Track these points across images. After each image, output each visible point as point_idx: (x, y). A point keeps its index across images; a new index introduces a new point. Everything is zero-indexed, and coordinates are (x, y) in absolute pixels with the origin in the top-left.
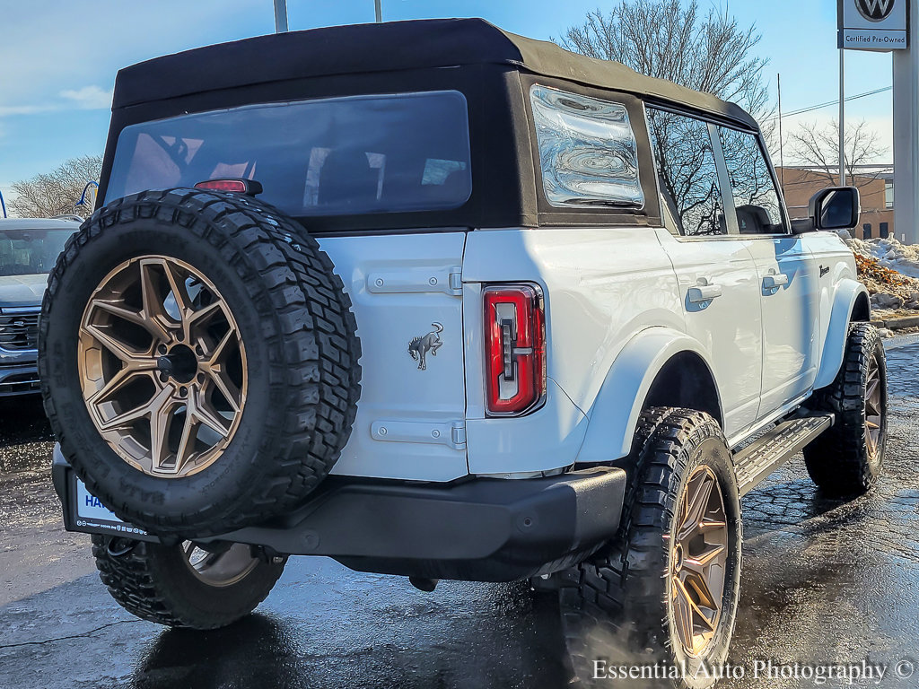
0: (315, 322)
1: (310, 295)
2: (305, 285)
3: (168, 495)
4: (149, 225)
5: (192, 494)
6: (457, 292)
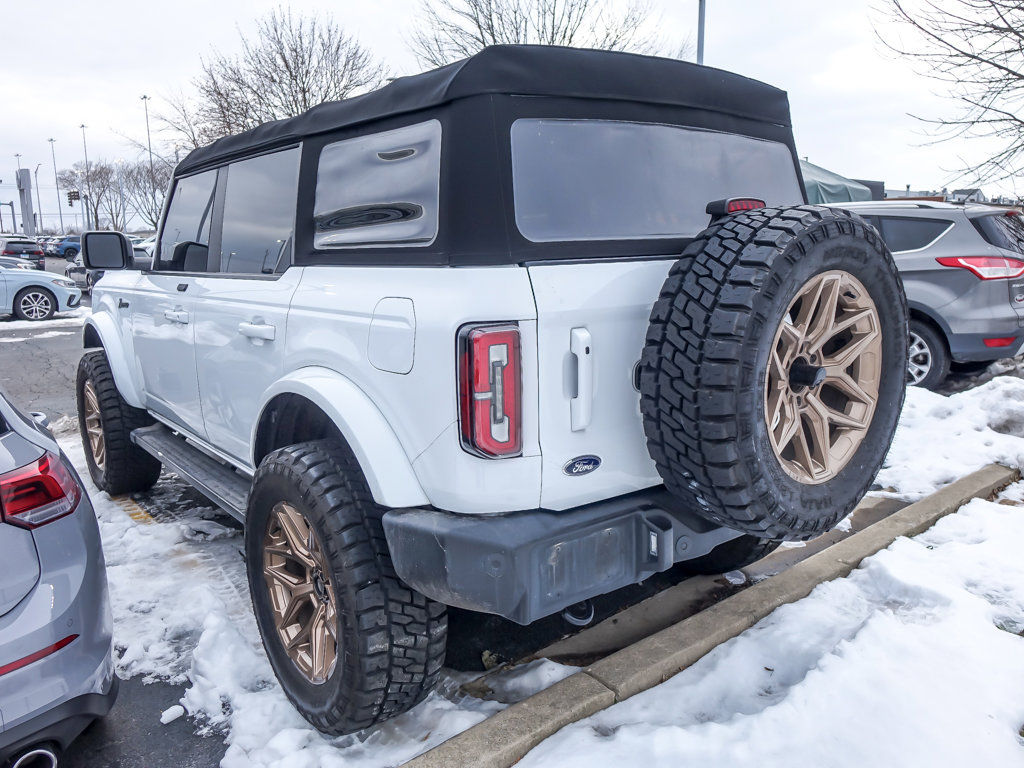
4: (850, 241)
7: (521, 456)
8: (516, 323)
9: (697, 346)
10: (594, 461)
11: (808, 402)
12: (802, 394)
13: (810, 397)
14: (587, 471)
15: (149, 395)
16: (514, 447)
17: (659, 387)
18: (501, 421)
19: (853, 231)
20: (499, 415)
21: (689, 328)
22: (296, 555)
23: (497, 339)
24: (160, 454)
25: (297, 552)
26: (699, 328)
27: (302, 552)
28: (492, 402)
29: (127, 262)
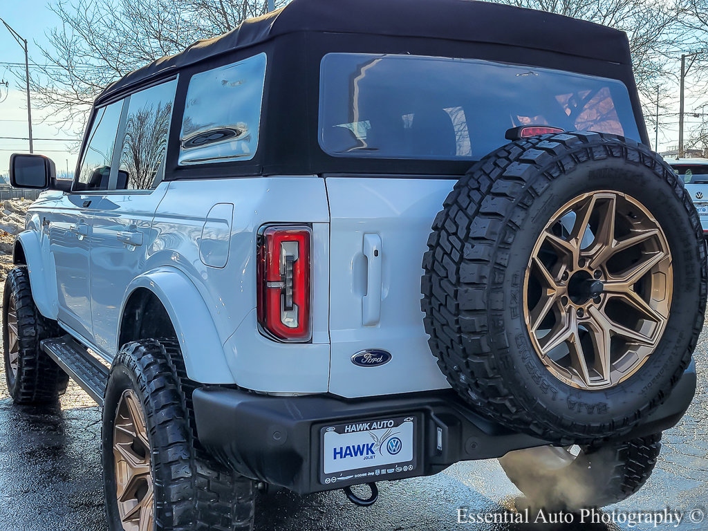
3: (610, 404)
4: (619, 163)
5: (632, 398)
7: (310, 342)
8: (310, 225)
9: (458, 249)
10: (384, 356)
11: (591, 315)
12: (585, 307)
13: (593, 310)
14: (375, 364)
15: (61, 307)
16: (303, 332)
17: (431, 287)
18: (291, 309)
19: (624, 155)
20: (290, 303)
21: (455, 234)
22: (139, 438)
23: (289, 238)
24: (59, 359)
25: (139, 435)
26: (462, 234)
27: (144, 436)
28: (284, 292)
29: (50, 182)
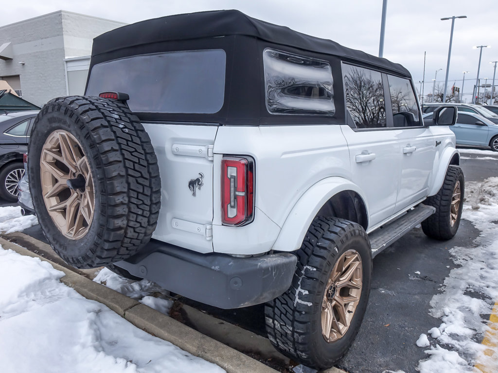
0: (127, 171)
1: (126, 157)
2: (124, 152)
6: (210, 159)
